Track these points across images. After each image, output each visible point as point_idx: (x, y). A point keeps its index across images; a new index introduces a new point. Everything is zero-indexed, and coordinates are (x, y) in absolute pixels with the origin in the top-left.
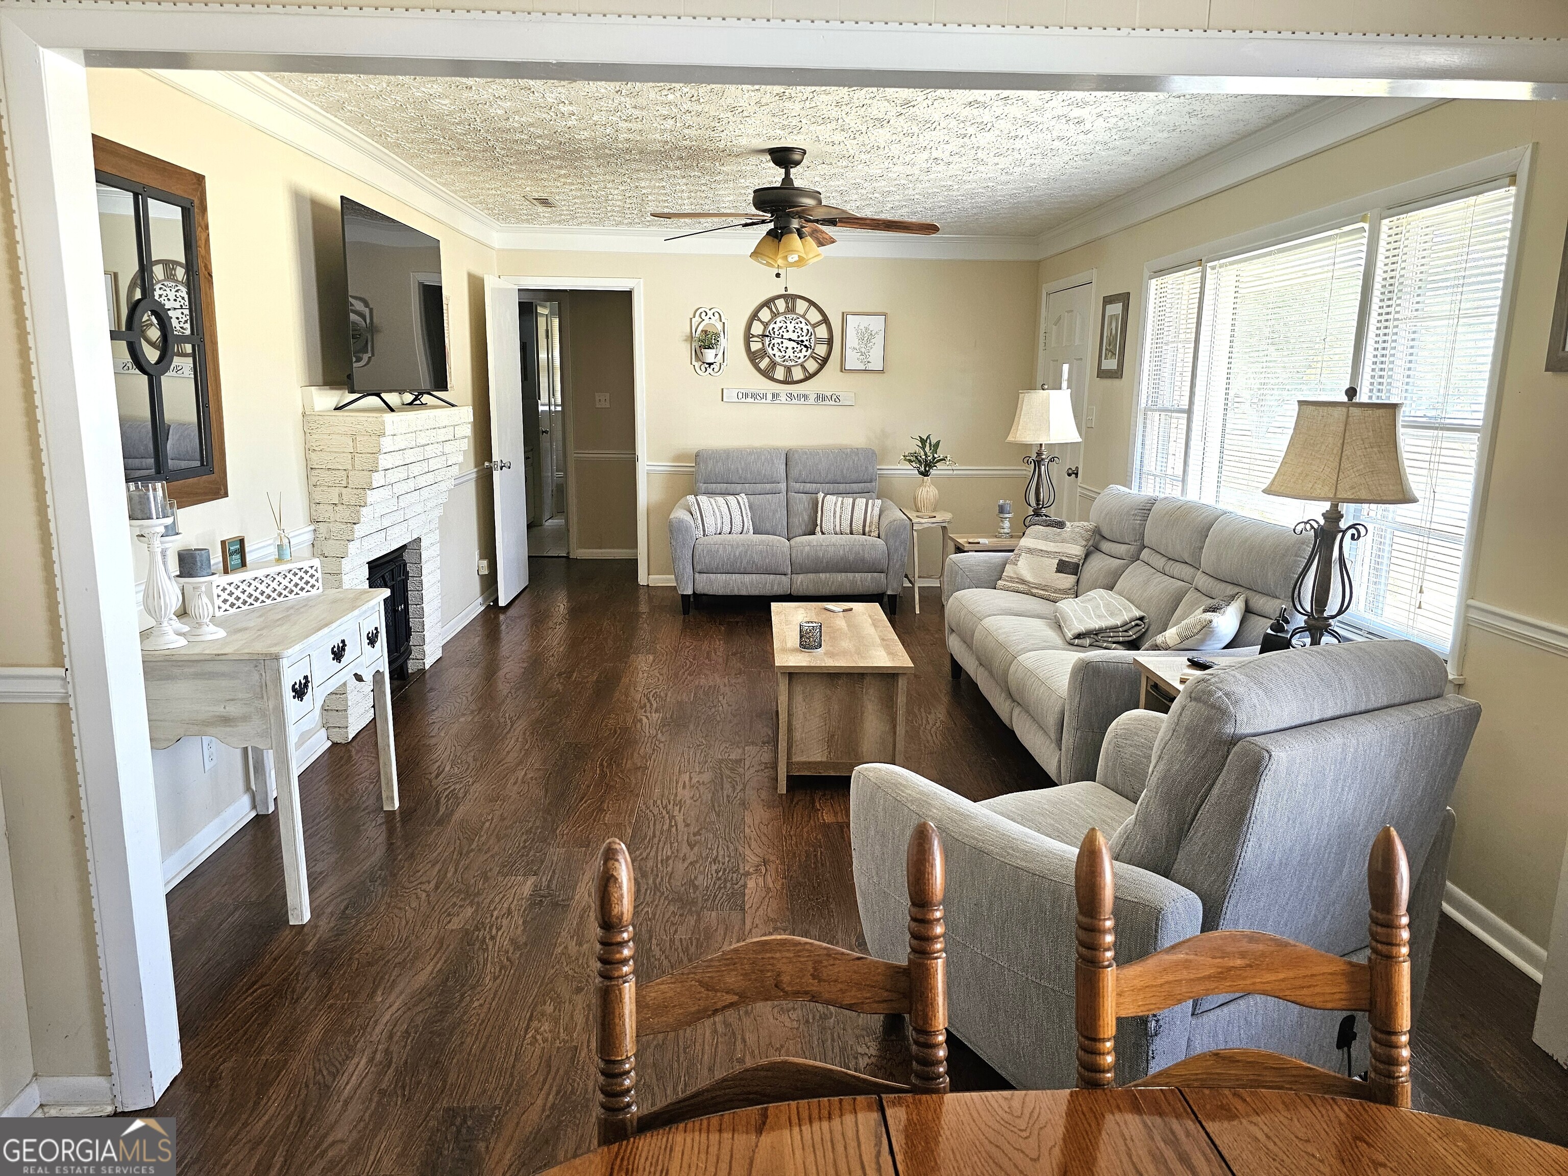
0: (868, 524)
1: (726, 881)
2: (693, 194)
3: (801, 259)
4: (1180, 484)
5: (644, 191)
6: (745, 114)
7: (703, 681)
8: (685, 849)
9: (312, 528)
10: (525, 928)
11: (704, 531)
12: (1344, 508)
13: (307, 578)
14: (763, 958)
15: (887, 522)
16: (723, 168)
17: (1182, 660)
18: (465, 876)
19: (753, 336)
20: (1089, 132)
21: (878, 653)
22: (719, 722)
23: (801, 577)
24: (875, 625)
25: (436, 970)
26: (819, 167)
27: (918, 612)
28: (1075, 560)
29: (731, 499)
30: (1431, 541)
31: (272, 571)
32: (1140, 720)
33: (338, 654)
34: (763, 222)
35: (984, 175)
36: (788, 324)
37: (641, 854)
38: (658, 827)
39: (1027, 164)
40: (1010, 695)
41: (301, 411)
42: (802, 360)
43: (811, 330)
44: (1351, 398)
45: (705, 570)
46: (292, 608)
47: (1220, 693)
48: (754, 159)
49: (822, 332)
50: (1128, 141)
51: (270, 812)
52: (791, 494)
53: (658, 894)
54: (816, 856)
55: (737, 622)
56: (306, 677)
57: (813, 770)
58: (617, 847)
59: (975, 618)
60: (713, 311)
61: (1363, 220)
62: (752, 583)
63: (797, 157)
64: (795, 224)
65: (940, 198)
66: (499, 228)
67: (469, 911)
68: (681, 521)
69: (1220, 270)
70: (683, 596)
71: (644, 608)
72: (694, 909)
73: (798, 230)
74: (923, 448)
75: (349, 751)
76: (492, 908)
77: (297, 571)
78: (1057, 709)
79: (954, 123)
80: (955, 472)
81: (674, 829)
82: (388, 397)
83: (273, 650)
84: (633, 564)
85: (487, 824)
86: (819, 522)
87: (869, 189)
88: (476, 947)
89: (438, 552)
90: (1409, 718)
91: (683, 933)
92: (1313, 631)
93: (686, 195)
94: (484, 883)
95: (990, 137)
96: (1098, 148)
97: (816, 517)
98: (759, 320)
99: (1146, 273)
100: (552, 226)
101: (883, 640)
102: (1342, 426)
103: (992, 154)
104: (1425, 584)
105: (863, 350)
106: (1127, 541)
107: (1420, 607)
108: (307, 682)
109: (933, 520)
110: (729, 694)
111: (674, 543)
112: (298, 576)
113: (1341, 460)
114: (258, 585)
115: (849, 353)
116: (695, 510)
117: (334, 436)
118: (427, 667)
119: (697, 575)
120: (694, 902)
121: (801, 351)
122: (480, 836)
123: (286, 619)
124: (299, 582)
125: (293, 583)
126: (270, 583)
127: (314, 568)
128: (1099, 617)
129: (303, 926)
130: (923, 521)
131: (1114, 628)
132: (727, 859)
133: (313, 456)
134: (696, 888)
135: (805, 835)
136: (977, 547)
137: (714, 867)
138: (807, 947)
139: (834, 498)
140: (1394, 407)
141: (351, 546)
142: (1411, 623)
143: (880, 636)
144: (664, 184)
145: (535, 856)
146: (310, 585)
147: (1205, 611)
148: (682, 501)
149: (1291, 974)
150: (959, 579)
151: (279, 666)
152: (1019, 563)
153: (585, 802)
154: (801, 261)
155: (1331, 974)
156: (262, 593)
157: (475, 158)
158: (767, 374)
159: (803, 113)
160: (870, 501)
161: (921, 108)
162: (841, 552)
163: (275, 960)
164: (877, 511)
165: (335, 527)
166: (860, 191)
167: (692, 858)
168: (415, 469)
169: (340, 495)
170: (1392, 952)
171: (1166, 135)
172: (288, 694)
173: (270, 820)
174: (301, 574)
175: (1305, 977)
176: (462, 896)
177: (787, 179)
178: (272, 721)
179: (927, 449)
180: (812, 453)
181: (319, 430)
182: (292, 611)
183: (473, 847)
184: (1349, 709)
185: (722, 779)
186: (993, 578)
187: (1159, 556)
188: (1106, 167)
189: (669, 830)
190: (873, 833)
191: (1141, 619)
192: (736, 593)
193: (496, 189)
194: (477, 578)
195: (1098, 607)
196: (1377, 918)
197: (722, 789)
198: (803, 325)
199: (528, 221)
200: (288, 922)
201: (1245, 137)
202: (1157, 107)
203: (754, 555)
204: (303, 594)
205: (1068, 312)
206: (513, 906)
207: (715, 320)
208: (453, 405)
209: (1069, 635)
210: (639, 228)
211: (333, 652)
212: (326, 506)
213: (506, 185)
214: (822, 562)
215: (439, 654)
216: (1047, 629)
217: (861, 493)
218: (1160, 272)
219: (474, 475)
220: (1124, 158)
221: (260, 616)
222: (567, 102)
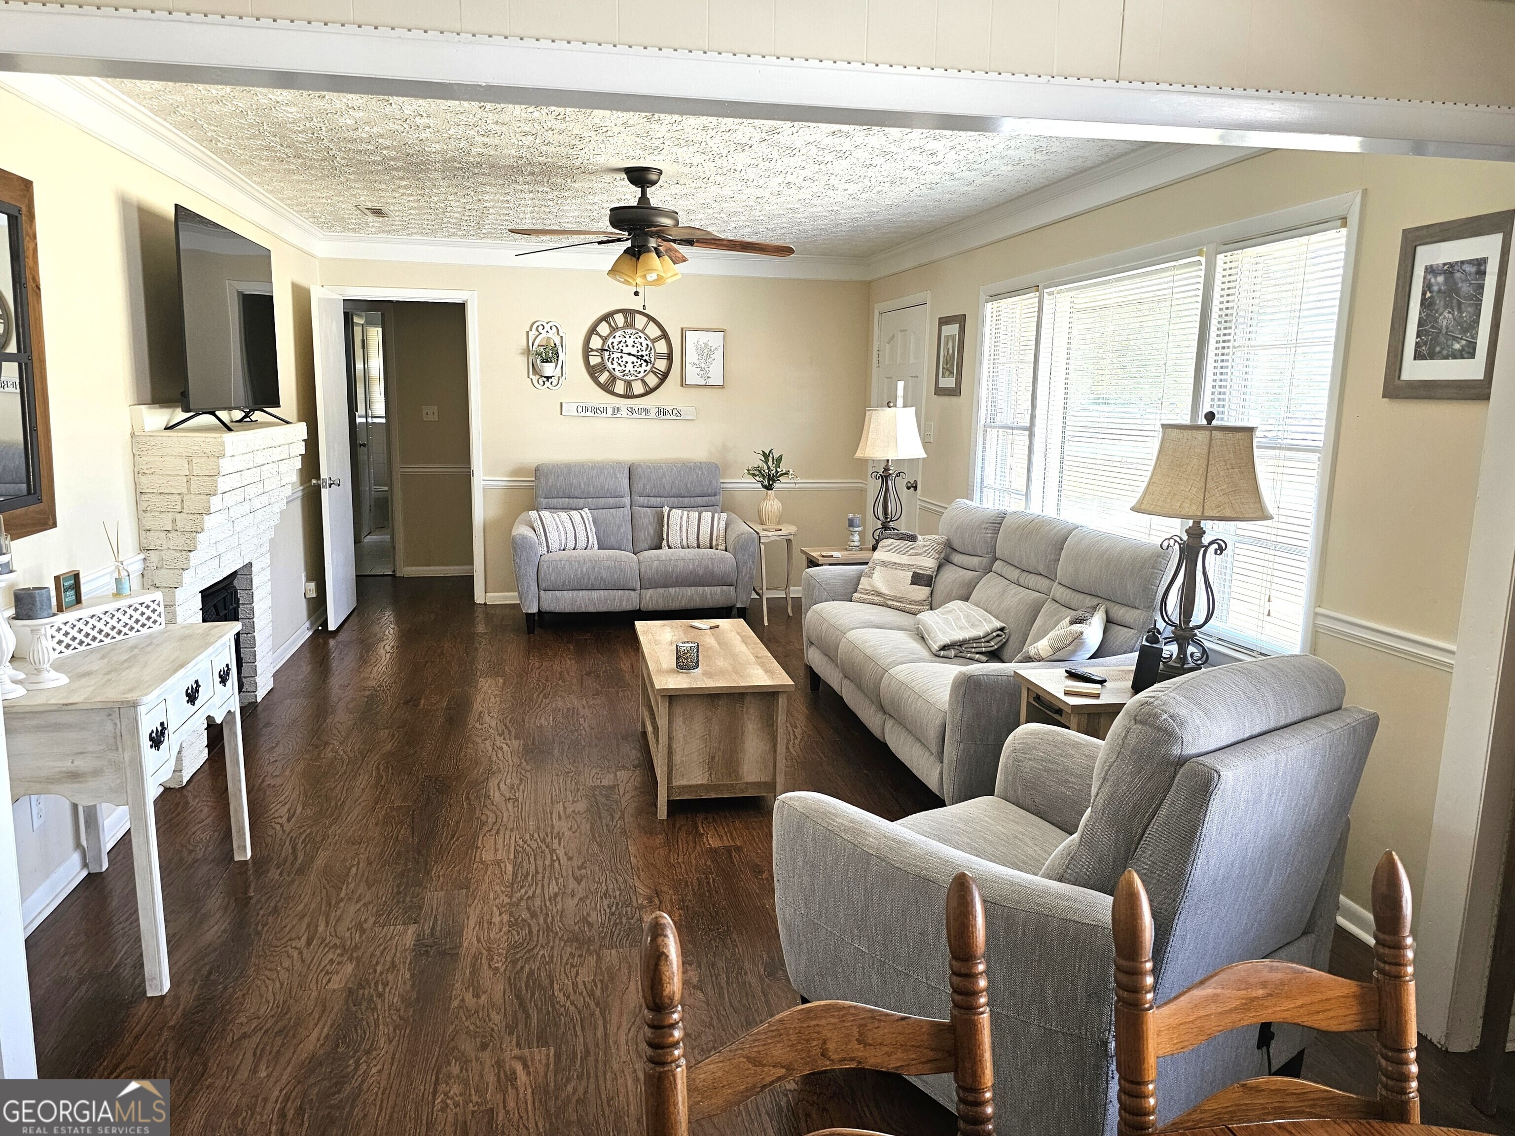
0: (714, 538)
1: (620, 917)
2: (536, 209)
3: (660, 278)
4: (1023, 498)
5: (486, 204)
6: (609, 133)
7: (560, 704)
8: (572, 884)
9: (142, 556)
10: (414, 983)
11: (548, 547)
12: (1205, 525)
13: (148, 613)
14: (809, 1027)
15: (734, 536)
16: (575, 185)
17: (1059, 672)
18: (339, 929)
19: (592, 350)
20: (940, 163)
21: (756, 672)
22: (584, 746)
23: (650, 592)
24: (745, 641)
25: (323, 1035)
26: (672, 187)
27: (766, 624)
28: (929, 572)
29: (574, 513)
30: (1277, 553)
31: (111, 607)
32: (1038, 734)
33: (192, 696)
34: (619, 240)
35: (831, 200)
36: (628, 339)
37: (526, 892)
38: (540, 862)
39: (875, 191)
40: (882, 709)
41: (129, 431)
42: (642, 374)
43: (650, 345)
44: (1209, 422)
45: (551, 588)
46: (135, 647)
47: (1166, 716)
48: (608, 177)
49: (662, 347)
50: (974, 172)
51: (104, 869)
52: (636, 509)
53: (551, 934)
54: (708, 883)
55: (586, 640)
56: (162, 724)
57: (694, 794)
58: (664, 921)
59: (838, 632)
60: (550, 324)
61: (1200, 254)
62: (599, 599)
63: (653, 177)
64: (653, 243)
65: (784, 220)
66: (322, 236)
67: (349, 968)
68: (524, 538)
69: (1058, 296)
70: (527, 614)
71: (481, 628)
72: (592, 948)
73: (656, 249)
74: (766, 462)
75: (185, 797)
76: (374, 962)
77: (138, 606)
78: (938, 722)
79: (815, 150)
80: (798, 485)
81: (556, 864)
82: (223, 415)
83: (130, 697)
84: (469, 580)
85: (354, 870)
86: (665, 536)
87: (717, 210)
88: (364, 1007)
89: (269, 577)
90: (1325, 731)
91: (585, 976)
92: (1180, 641)
93: (529, 209)
94: (361, 936)
95: (845, 164)
96: (944, 178)
97: (662, 531)
98: (598, 334)
99: (983, 297)
100: (379, 235)
101: (757, 657)
102: (1206, 448)
103: (843, 181)
104: (1274, 594)
105: (703, 365)
106: (980, 554)
107: (1269, 615)
108: (164, 729)
109: (779, 533)
110: (590, 716)
111: (518, 561)
112: (139, 612)
113: (1206, 480)
114: (96, 623)
115: (689, 368)
116: (538, 524)
117: (167, 458)
118: (259, 700)
119: (542, 592)
120: (590, 941)
121: (641, 366)
122: (348, 884)
123: (130, 661)
124: (140, 618)
125: (133, 619)
126: (109, 620)
127: (156, 602)
128: (961, 628)
129: (163, 997)
130: (770, 534)
131: (976, 639)
132: (618, 893)
133: (143, 479)
134: (591, 925)
135: (694, 861)
136: (831, 560)
137: (606, 902)
138: (852, 1011)
139: (679, 512)
140: (1251, 430)
141: (186, 574)
142: (1260, 629)
143: (753, 654)
144: (509, 198)
145: (411, 901)
146: (152, 620)
147: (1072, 623)
148: (523, 516)
149: (1307, 1000)
150: (816, 592)
151: (136, 714)
152: (874, 576)
153: (457, 840)
154: (660, 280)
155: (1343, 997)
156: (100, 631)
157: (311, 167)
158: (607, 388)
159: (668, 135)
160: (716, 515)
161: (786, 136)
162: (691, 567)
163: (137, 1038)
164: (722, 525)
165: (167, 555)
166: (707, 211)
167: (581, 892)
168: (252, 491)
169: (174, 521)
170: (1400, 972)
171: (1010, 168)
172: (146, 743)
173: (104, 878)
174: (142, 609)
175: (1320, 1002)
176: (339, 951)
177: (644, 198)
178: (128, 774)
179: (770, 463)
180: (655, 467)
181: (150, 452)
182: (136, 651)
183: (343, 894)
184: (1272, 725)
185: (598, 807)
186: (849, 591)
187: (1013, 568)
188: (948, 196)
189: (552, 865)
190: (800, 864)
191: (1002, 629)
192: (583, 610)
193: (327, 198)
194: (304, 601)
195: (959, 619)
196: (1385, 940)
197: (600, 818)
198: (642, 340)
199: (354, 230)
200: (145, 992)
201: (1081, 172)
202: (1008, 143)
203: (602, 571)
204: (144, 631)
205: (902, 331)
206: (396, 959)
207: (552, 334)
208: (288, 423)
209: (935, 647)
210: (471, 240)
211: (188, 695)
212: (157, 533)
213: (340, 194)
214: (671, 577)
215: (270, 685)
216: (910, 640)
217: (706, 506)
218: (996, 296)
219: (300, 494)
220: (966, 188)
221: (103, 657)
222: (425, 115)
